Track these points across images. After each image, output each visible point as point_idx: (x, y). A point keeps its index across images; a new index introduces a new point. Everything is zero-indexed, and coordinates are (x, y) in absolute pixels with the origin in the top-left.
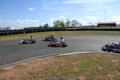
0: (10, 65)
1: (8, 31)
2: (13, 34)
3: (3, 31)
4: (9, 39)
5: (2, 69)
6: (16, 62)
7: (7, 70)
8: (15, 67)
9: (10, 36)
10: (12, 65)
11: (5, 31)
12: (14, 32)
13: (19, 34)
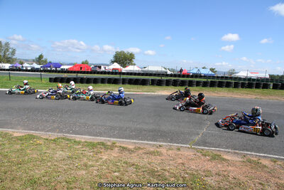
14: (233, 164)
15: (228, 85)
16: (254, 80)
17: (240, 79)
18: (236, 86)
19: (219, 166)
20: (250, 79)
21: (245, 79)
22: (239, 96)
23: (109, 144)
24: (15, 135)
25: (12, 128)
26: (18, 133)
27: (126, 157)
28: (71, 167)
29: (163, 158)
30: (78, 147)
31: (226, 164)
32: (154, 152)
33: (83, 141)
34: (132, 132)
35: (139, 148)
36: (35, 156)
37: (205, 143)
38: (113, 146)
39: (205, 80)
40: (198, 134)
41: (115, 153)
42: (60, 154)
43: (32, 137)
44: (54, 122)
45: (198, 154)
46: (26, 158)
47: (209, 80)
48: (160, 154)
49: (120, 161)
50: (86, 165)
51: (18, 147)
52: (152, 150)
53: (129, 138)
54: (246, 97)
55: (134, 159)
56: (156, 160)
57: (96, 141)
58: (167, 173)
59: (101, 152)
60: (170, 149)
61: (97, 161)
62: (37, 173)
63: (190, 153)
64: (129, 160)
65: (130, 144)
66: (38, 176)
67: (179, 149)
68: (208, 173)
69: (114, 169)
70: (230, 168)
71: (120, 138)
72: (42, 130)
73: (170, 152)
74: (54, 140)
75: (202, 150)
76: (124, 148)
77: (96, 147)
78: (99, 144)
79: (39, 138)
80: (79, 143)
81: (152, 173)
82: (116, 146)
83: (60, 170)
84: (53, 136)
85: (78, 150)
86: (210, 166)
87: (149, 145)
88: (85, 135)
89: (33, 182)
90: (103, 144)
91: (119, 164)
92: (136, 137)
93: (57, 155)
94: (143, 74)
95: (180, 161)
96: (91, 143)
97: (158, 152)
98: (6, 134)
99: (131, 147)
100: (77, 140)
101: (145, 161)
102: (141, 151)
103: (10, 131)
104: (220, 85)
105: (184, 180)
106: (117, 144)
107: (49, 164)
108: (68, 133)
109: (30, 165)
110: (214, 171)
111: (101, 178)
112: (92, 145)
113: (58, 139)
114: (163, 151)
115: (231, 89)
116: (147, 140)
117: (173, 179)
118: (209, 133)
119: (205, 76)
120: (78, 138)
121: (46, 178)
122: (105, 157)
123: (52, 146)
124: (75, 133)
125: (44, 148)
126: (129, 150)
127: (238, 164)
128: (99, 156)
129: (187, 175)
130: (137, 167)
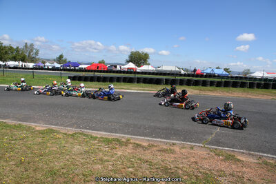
0: (250, 154)
1: (246, 78)
2: (259, 86)
3: (237, 78)
4: (249, 96)
5: (232, 154)
6: (263, 152)
7: (243, 161)
8: (261, 162)
9: (250, 91)
10: (252, 155)
11: (241, 78)
12: (263, 82)
13: (272, 88)
14: (248, 165)
15: (243, 85)
16: (270, 80)
17: (255, 79)
18: (251, 86)
19: (233, 166)
20: (266, 80)
21: (261, 79)
22: (254, 97)
23: (124, 140)
24: (38, 128)
25: (35, 122)
26: (40, 127)
27: (140, 153)
28: (88, 161)
29: (176, 156)
30: (94, 142)
31: (240, 165)
32: (167, 150)
33: (99, 136)
34: (146, 129)
35: (153, 145)
36: (55, 149)
37: (218, 143)
38: (127, 143)
39: (219, 80)
40: (212, 134)
41: (129, 150)
42: (77, 148)
43: (52, 131)
44: (72, 118)
45: (211, 153)
46: (47, 151)
47: (223, 80)
48: (173, 152)
49: (134, 157)
50: (101, 160)
51: (40, 140)
52: (165, 147)
53: (143, 136)
54: (262, 98)
55: (148, 156)
56: (169, 158)
57: (111, 138)
58: (180, 171)
59: (116, 148)
60: (183, 148)
61: (112, 156)
62: (57, 165)
63: (203, 153)
64: (143, 157)
65: (144, 141)
66: (57, 168)
67: (192, 148)
68: (222, 173)
69: (128, 164)
70: (244, 169)
71: (134, 135)
72: (61, 125)
73: (183, 150)
74: (72, 135)
75: (215, 149)
76: (138, 145)
77: (111, 143)
78: (114, 140)
79: (59, 132)
80: (95, 138)
81: (165, 170)
82: (130, 143)
83: (77, 163)
84: (71, 131)
85: (94, 145)
86: (223, 166)
87: (163, 143)
88: (101, 131)
89: (53, 173)
90: (118, 140)
91: (133, 160)
92: (150, 135)
93: (75, 149)
94: (157, 74)
95: (193, 160)
96: (106, 139)
97: (171, 150)
98: (29, 127)
99: (145, 144)
100: (94, 135)
101: (158, 158)
102: (154, 149)
103: (33, 125)
104: (235, 85)
105: (197, 179)
106: (131, 141)
107: (68, 157)
108: (86, 128)
109: (50, 158)
110: (228, 171)
111: (115, 173)
112: (108, 141)
113: (76, 134)
114: (177, 149)
115: (246, 89)
116: (161, 138)
117: (186, 177)
118: (223, 133)
119: (219, 76)
120: (94, 133)
121: (65, 171)
122: (120, 153)
123: (71, 140)
124: (91, 128)
125: (63, 142)
126: (143, 147)
127: (253, 165)
128: (114, 151)
129: (200, 174)
130: (151, 164)
